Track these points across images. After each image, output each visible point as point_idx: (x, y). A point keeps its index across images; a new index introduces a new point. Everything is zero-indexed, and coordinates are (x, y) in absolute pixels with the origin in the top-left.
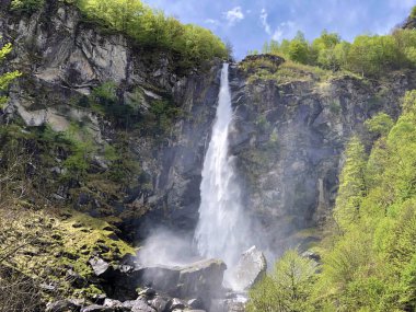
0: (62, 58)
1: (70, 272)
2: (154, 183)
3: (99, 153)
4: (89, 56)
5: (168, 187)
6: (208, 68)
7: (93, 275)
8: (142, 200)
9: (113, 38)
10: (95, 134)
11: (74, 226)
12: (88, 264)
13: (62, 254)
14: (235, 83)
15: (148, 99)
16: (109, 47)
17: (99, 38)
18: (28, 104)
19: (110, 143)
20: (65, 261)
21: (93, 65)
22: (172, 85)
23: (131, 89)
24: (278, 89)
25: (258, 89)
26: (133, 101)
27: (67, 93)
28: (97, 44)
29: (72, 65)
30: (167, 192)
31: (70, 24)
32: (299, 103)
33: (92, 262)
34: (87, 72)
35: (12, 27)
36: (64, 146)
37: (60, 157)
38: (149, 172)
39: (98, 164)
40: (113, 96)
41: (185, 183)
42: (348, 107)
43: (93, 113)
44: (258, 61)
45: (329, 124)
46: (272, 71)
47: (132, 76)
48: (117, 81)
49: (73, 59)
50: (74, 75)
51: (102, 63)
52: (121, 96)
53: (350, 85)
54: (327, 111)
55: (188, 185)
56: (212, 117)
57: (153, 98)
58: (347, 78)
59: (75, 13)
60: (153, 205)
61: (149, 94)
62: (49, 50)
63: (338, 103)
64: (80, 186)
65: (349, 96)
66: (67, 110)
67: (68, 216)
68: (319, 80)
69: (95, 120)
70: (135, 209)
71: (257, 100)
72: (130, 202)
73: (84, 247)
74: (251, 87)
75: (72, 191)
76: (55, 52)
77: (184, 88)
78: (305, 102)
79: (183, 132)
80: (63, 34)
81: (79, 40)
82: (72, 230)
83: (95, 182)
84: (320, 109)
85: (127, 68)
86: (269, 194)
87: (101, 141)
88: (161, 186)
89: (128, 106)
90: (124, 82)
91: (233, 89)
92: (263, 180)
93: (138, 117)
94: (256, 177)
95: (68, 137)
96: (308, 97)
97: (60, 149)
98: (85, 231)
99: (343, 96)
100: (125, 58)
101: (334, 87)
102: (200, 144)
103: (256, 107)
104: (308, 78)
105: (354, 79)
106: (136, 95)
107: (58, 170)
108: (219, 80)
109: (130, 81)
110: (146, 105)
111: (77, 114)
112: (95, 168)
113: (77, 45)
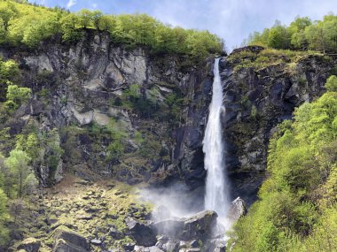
0: (101, 71)
1: (111, 229)
2: (171, 155)
3: (131, 137)
4: (119, 67)
5: (181, 157)
6: (204, 64)
7: (128, 229)
8: (163, 168)
9: (135, 51)
10: (127, 124)
11: (116, 194)
12: (124, 221)
13: (107, 216)
14: (224, 73)
15: (163, 93)
16: (133, 58)
17: (125, 52)
18: (80, 109)
19: (138, 130)
20: (109, 221)
21: (122, 72)
22: (179, 80)
23: (150, 87)
24: (257, 73)
25: (241, 76)
26: (152, 96)
27: (106, 96)
28: (124, 57)
29: (109, 75)
30: (181, 161)
31: (104, 46)
32: (274, 82)
33: (126, 220)
34: (119, 78)
35: (64, 54)
36: (106, 135)
37: (104, 144)
38: (167, 148)
39: (131, 146)
40: (138, 94)
41: (192, 153)
42: (313, 79)
43: (125, 110)
44: (242, 53)
45: (297, 96)
46: (253, 60)
47: (150, 78)
48: (140, 82)
49: (108, 70)
50: (110, 82)
51: (128, 70)
52: (144, 93)
53: (314, 62)
54: (295, 86)
55: (194, 154)
56: (209, 101)
57: (166, 92)
58: (311, 57)
59: (107, 37)
60: (171, 171)
61: (163, 89)
62: (91, 67)
63: (304, 77)
64: (120, 163)
65: (313, 71)
66: (107, 109)
67: (113, 186)
68: (289, 61)
69: (126, 114)
70: (158, 175)
71: (241, 85)
72: (155, 170)
73: (122, 210)
74: (236, 75)
75: (115, 167)
76: (95, 68)
77: (188, 81)
78: (278, 81)
79: (189, 115)
80: (99, 54)
81: (111, 56)
82: (114, 197)
83: (130, 159)
84: (290, 84)
85: (146, 72)
86: (253, 155)
87: (131, 129)
88: (175, 157)
89: (149, 101)
90: (145, 82)
91: (223, 78)
92: (248, 145)
93: (157, 108)
94: (243, 143)
95: (109, 129)
96: (280, 76)
97: (104, 138)
98: (123, 197)
99: (308, 72)
100: (144, 64)
101: (301, 65)
102: (201, 123)
103: (240, 90)
104: (280, 61)
105: (316, 56)
106: (154, 91)
107: (104, 154)
108: (212, 72)
109: (149, 81)
110: (162, 98)
111: (114, 111)
112: (129, 149)
113: (110, 60)
